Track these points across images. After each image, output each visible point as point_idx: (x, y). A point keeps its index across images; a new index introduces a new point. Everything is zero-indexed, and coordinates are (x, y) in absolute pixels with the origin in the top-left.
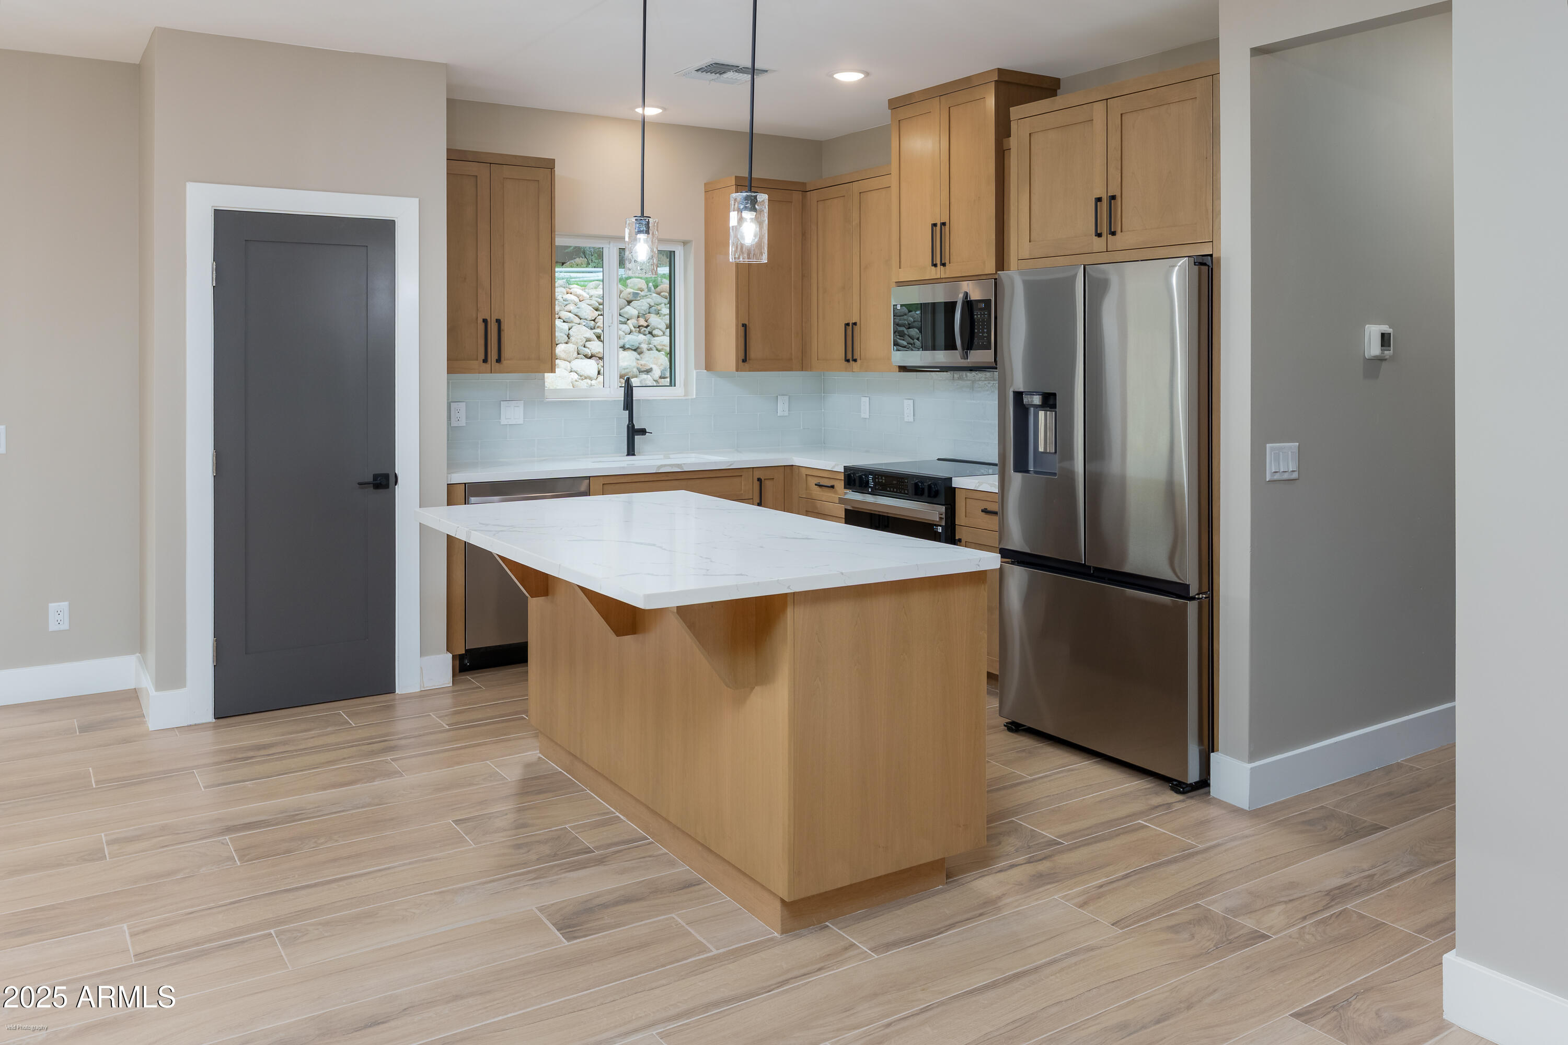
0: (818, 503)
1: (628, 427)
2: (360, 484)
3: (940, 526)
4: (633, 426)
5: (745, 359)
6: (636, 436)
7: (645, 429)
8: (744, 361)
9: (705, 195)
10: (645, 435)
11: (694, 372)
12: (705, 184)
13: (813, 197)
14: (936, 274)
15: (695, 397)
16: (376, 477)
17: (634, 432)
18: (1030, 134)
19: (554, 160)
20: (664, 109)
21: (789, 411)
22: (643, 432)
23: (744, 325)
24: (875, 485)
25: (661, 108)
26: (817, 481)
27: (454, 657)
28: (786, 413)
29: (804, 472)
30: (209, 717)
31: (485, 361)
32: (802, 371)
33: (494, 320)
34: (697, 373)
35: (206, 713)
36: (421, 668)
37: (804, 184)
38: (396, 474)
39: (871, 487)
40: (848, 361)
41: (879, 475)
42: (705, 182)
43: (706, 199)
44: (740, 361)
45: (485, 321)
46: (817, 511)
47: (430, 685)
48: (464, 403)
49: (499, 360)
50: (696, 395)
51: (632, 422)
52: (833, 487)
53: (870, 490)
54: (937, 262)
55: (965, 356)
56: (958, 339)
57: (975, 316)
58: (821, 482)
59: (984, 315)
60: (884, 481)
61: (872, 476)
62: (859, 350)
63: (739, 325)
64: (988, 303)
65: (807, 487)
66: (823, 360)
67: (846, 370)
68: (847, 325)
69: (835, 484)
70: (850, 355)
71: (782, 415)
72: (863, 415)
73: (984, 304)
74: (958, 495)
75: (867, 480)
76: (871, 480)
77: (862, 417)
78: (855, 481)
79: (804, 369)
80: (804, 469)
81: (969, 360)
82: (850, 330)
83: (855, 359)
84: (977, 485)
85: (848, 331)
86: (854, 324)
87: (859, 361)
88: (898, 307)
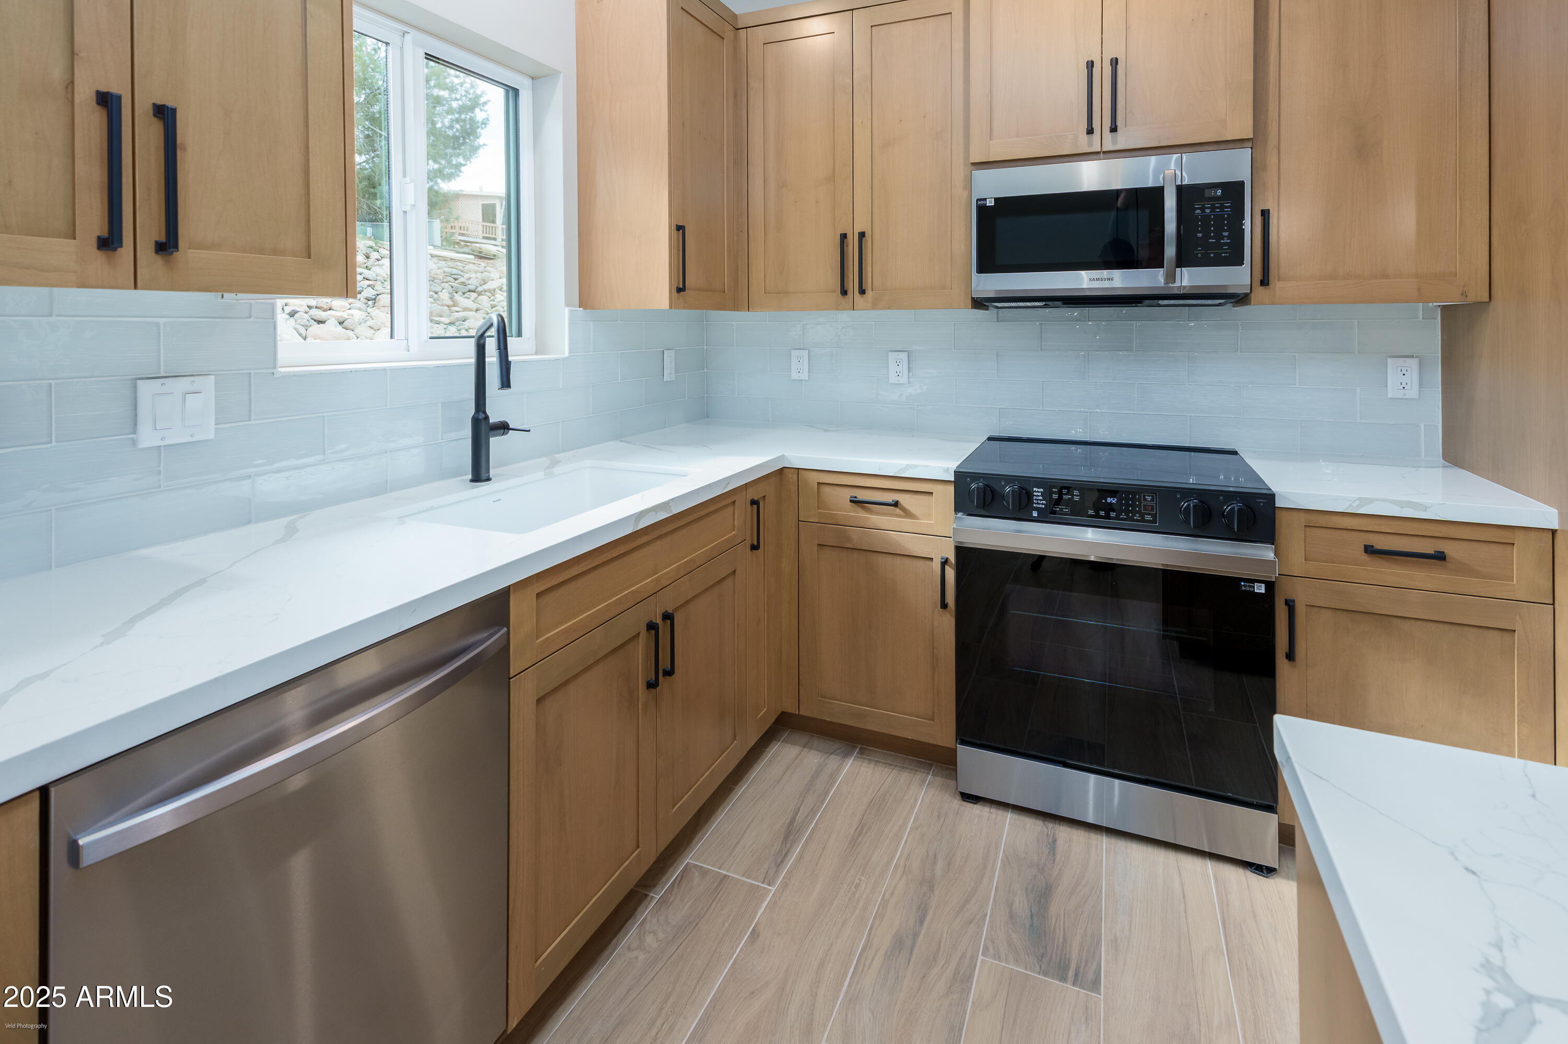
0: (855, 534)
1: (476, 419)
4: (487, 417)
5: (682, 286)
8: (680, 290)
10: (505, 433)
11: (566, 311)
13: (756, 36)
14: (1090, 144)
15: (567, 354)
21: (675, 373)
22: (504, 427)
23: (680, 228)
26: (850, 493)
28: (673, 377)
31: (109, 244)
33: (143, 107)
34: (569, 312)
37: (736, 16)
40: (849, 293)
44: (675, 293)
46: (849, 544)
49: (166, 247)
50: (570, 352)
51: (484, 410)
52: (896, 504)
53: (1035, 514)
54: (1096, 125)
55: (1171, 277)
56: (1170, 251)
57: (1198, 211)
58: (862, 495)
59: (1222, 207)
60: (1076, 499)
61: (1042, 490)
62: (870, 275)
63: (674, 227)
64: (1234, 190)
65: (820, 503)
66: (780, 293)
67: (837, 308)
68: (844, 237)
69: (903, 499)
70: (853, 284)
71: (669, 380)
72: (795, 376)
73: (1219, 192)
74: (1282, 522)
75: (1030, 495)
76: (1037, 496)
77: (793, 378)
78: (1003, 497)
79: (736, 307)
80: (815, 474)
81: (1177, 284)
82: (852, 242)
83: (865, 290)
84: (1355, 504)
85: (847, 246)
86: (862, 235)
87: (869, 293)
88: (990, 203)
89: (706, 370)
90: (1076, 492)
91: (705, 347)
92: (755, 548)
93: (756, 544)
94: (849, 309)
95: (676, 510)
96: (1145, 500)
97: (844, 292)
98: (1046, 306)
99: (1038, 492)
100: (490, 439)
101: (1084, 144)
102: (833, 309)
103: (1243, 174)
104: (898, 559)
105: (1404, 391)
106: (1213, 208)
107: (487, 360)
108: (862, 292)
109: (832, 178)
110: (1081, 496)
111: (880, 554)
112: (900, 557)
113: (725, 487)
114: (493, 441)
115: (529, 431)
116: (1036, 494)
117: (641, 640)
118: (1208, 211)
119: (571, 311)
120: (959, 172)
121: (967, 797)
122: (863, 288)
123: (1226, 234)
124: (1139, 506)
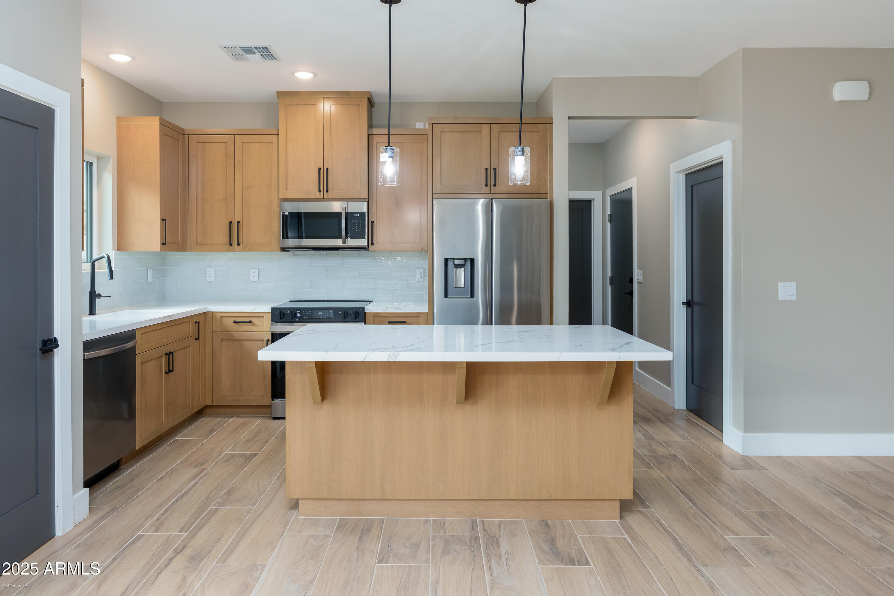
0: (235, 335)
5: (165, 242)
8: (163, 244)
11: (113, 251)
14: (320, 196)
21: (152, 279)
22: (102, 296)
23: (164, 220)
26: (233, 319)
29: (219, 315)
36: (74, 506)
39: (298, 318)
41: (305, 310)
46: (233, 339)
47: (77, 520)
52: (251, 322)
53: (297, 320)
54: (322, 189)
55: (344, 242)
56: (343, 233)
57: (353, 221)
58: (238, 320)
59: (359, 220)
60: (310, 314)
61: (299, 312)
62: (242, 238)
63: (161, 220)
64: (362, 214)
65: (222, 324)
66: (203, 244)
67: (228, 251)
68: (231, 223)
69: (253, 320)
70: (235, 241)
71: (150, 282)
72: (208, 279)
73: (359, 215)
74: (367, 316)
75: (295, 314)
76: (298, 314)
77: (207, 280)
78: (287, 316)
79: (184, 250)
80: (220, 313)
81: (347, 244)
82: (234, 225)
83: (239, 244)
84: (385, 309)
85: (232, 226)
86: (238, 222)
87: (241, 245)
88: (287, 213)
89: (164, 278)
90: (310, 312)
91: (164, 268)
92: (196, 339)
93: (197, 338)
94: (233, 251)
95: (174, 319)
96: (330, 312)
97: (231, 245)
98: (309, 251)
99: (298, 312)
100: (97, 299)
101: (317, 195)
102: (226, 251)
103: (365, 210)
104: (251, 342)
105: (420, 279)
106: (357, 220)
107: (95, 271)
108: (238, 244)
109: (226, 199)
110: (312, 313)
111: (245, 341)
112: (252, 341)
113: (188, 315)
114: (97, 300)
115: (111, 296)
116: (297, 313)
117: (164, 357)
118: (355, 221)
119: (115, 252)
120: (276, 202)
121: (275, 419)
122: (239, 243)
123: (360, 228)
124: (328, 314)
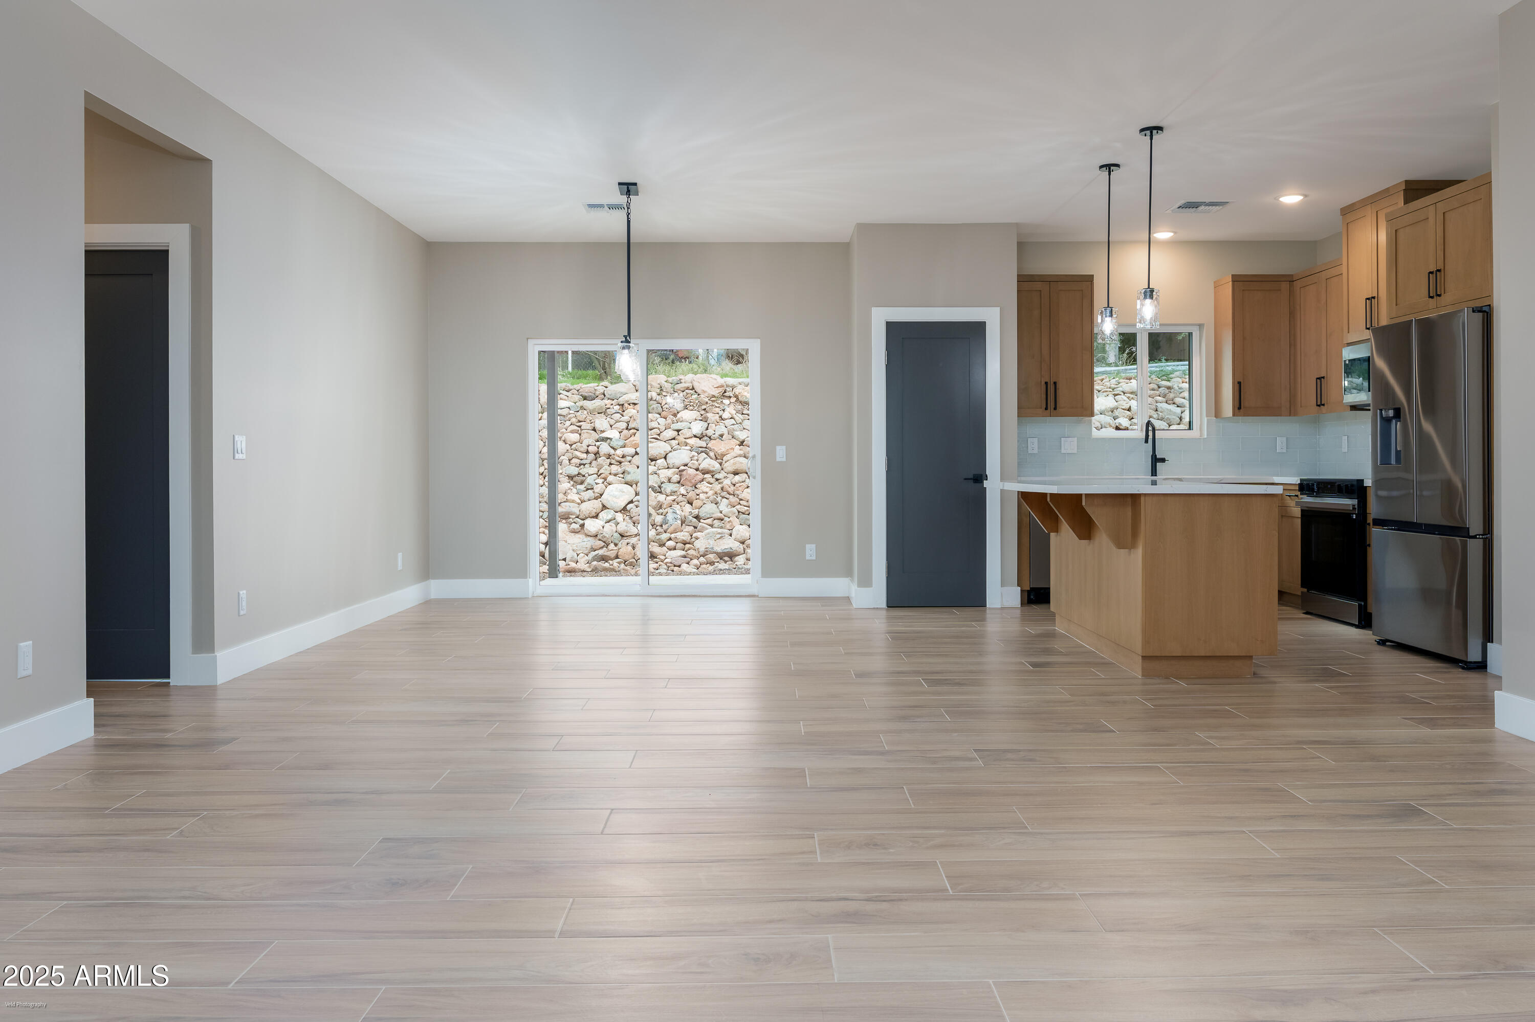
1: (1152, 456)
2: (965, 479)
3: (1354, 514)
4: (1156, 456)
5: (1239, 407)
6: (1157, 463)
7: (1165, 458)
9: (1215, 289)
10: (1165, 462)
11: (1206, 418)
12: (1214, 282)
13: (1297, 285)
14: (1366, 335)
15: (1200, 435)
16: (974, 475)
17: (1156, 460)
18: (1396, 230)
19: (1093, 276)
20: (1175, 233)
21: (1287, 448)
22: (1163, 460)
23: (1239, 383)
24: (1318, 490)
25: (1172, 232)
27: (1022, 591)
28: (1284, 451)
30: (884, 605)
31: (1046, 409)
32: (1290, 416)
33: (1052, 383)
34: (1208, 420)
35: (882, 602)
36: (1002, 594)
37: (1292, 276)
38: (986, 475)
39: (1315, 492)
40: (1319, 406)
41: (1320, 483)
42: (1214, 281)
43: (1215, 293)
44: (1236, 409)
45: (1046, 383)
47: (1007, 604)
48: (1037, 439)
49: (1055, 409)
50: (1207, 435)
51: (1155, 453)
62: (1326, 397)
63: (1235, 383)
68: (1317, 379)
70: (1320, 401)
71: (1281, 452)
83: (1323, 404)
85: (1318, 383)
86: (1323, 378)
87: (1326, 406)
88: (1347, 362)
91: (1318, 437)
109: (1317, 351)
